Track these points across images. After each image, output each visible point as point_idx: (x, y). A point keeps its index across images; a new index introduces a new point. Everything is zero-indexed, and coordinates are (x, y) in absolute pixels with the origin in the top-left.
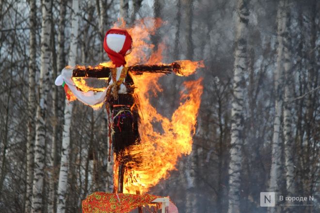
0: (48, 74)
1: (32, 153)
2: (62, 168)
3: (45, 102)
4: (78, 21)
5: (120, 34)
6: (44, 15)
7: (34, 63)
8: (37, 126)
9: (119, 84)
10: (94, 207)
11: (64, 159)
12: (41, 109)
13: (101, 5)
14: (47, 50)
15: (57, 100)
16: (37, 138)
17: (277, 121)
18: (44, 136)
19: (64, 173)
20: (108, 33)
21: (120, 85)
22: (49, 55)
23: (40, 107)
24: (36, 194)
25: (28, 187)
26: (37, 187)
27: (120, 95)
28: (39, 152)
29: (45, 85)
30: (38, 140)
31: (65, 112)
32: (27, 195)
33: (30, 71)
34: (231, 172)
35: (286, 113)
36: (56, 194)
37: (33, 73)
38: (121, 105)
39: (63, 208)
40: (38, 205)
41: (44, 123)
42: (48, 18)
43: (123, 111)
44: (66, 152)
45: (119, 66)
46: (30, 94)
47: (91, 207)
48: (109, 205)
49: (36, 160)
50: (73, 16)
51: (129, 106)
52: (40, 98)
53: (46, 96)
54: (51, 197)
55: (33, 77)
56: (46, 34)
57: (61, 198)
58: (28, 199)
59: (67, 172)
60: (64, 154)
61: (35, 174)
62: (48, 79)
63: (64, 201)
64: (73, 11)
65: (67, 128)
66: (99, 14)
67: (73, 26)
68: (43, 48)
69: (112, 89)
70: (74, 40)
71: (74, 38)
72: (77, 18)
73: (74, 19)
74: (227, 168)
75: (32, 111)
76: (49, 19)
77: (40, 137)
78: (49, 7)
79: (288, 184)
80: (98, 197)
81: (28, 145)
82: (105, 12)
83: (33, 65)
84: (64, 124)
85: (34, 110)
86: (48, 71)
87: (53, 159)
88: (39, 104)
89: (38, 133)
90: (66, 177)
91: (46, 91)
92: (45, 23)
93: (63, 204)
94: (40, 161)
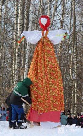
1: (15, 65)
3: (20, 46)
6: (19, 12)
8: (16, 55)
11: (26, 67)
12: (18, 48)
15: (24, 45)
16: (16, 59)
24: (16, 80)
25: (13, 78)
26: (16, 78)
28: (17, 64)
31: (27, 49)
32: (13, 81)
33: (15, 33)
41: (19, 53)
46: (15, 42)
49: (16, 68)
55: (16, 36)
56: (20, 19)
58: (13, 82)
60: (26, 65)
61: (15, 73)
68: (19, 25)
70: (30, 22)
72: (32, 13)
76: (22, 14)
77: (18, 59)
78: (21, 9)
81: (13, 62)
83: (16, 31)
84: (26, 54)
88: (17, 46)
89: (16, 57)
90: (27, 74)
92: (20, 15)
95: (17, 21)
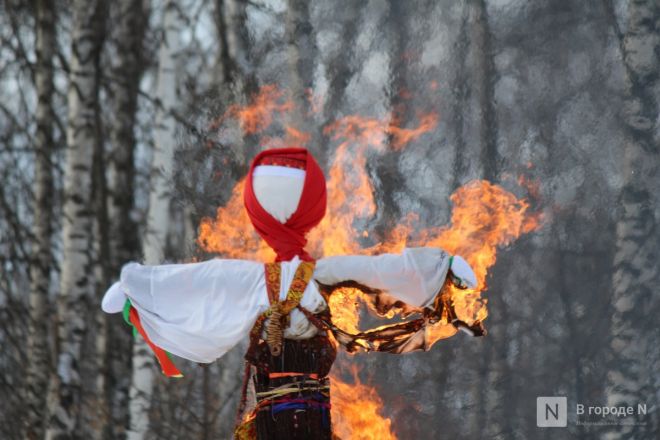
0: (82, 283)
3: (74, 365)
4: (172, 132)
5: (292, 166)
6: (72, 114)
7: (46, 251)
9: (286, 309)
12: (63, 385)
14: (80, 214)
15: (109, 357)
20: (257, 163)
21: (289, 314)
22: (88, 228)
23: (60, 378)
27: (289, 343)
29: (72, 313)
31: (133, 392)
33: (35, 273)
37: (42, 282)
38: (292, 374)
41: (70, 423)
42: (83, 121)
43: (296, 390)
45: (289, 259)
46: (31, 341)
51: (313, 376)
52: (59, 351)
53: (77, 345)
55: (43, 290)
56: (79, 168)
62: (84, 298)
64: (158, 103)
67: (158, 144)
68: (70, 208)
69: (267, 324)
70: (161, 186)
71: (162, 181)
72: (171, 123)
73: (162, 127)
75: (38, 389)
76: (88, 126)
78: (86, 91)
83: (42, 257)
84: (128, 428)
85: (44, 385)
86: (83, 274)
88: (55, 371)
91: (77, 331)
92: (75, 136)
95: (48, 183)
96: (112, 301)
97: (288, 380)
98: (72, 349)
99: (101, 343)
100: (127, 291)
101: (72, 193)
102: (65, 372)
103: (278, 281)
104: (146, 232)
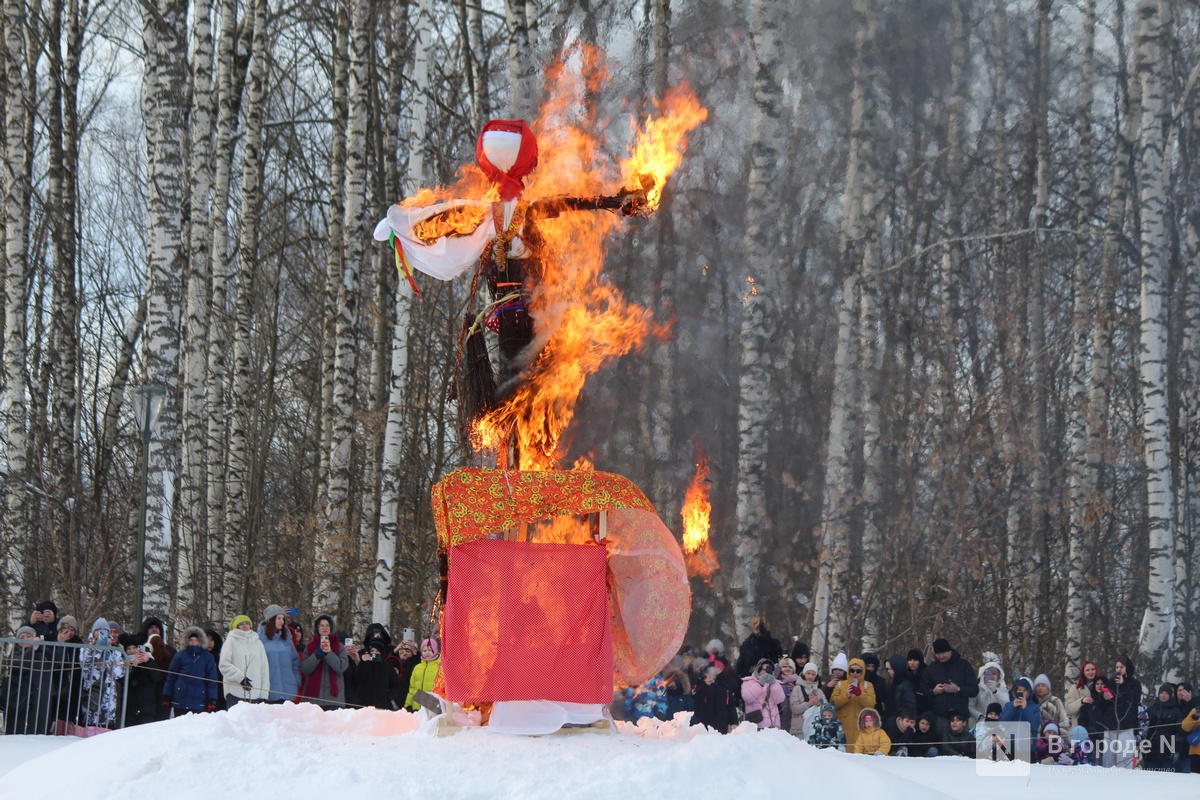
0: (360, 217)
1: (330, 383)
2: (391, 417)
3: (355, 277)
4: (425, 105)
5: (512, 131)
8: (339, 327)
9: (508, 237)
10: (457, 501)
11: (395, 398)
12: (347, 292)
13: (475, 73)
14: (358, 167)
15: (382, 272)
16: (338, 352)
17: (844, 317)
18: (352, 347)
19: (396, 427)
20: (486, 129)
21: (510, 240)
22: (364, 177)
23: (345, 286)
24: (336, 470)
25: (323, 456)
26: (337, 455)
27: (511, 262)
28: (343, 382)
29: (354, 239)
30: (341, 356)
31: (398, 298)
32: (321, 473)
34: (743, 425)
35: (865, 302)
36: (380, 470)
37: (337, 216)
38: (514, 284)
39: (393, 500)
40: (342, 493)
41: (353, 319)
42: (360, 98)
43: (517, 295)
44: (399, 383)
45: (510, 200)
47: (450, 500)
48: (490, 503)
49: (336, 400)
50: (415, 96)
51: (530, 286)
52: (344, 268)
53: (357, 263)
54: (368, 476)
56: (357, 132)
57: (389, 478)
58: (324, 481)
59: (401, 424)
60: (394, 386)
61: (334, 427)
62: (361, 228)
63: (396, 485)
64: (415, 84)
65: (400, 331)
66: (472, 91)
67: (414, 114)
68: (351, 163)
69: (495, 248)
70: (416, 145)
71: (417, 142)
72: (424, 98)
73: (417, 102)
74: (736, 418)
76: (364, 101)
77: (345, 351)
78: (362, 77)
79: (867, 450)
80: (467, 478)
81: (324, 367)
82: (484, 85)
84: (395, 323)
85: (335, 292)
86: (360, 211)
87: (372, 398)
88: (342, 281)
89: (340, 341)
90: (399, 435)
91: (357, 253)
92: (354, 109)
93: (394, 491)
94: (344, 402)
96: (381, 232)
97: (511, 288)
98: (353, 266)
99: (376, 262)
100: (392, 225)
101: (352, 151)
102: (348, 282)
103: (502, 216)
104: (406, 180)
